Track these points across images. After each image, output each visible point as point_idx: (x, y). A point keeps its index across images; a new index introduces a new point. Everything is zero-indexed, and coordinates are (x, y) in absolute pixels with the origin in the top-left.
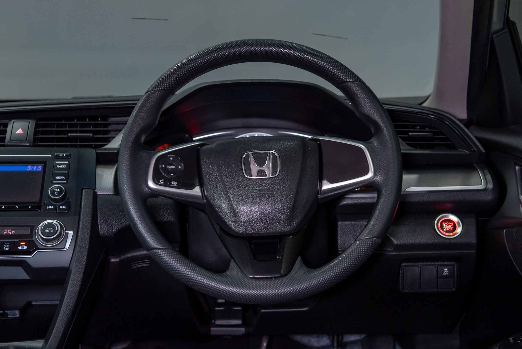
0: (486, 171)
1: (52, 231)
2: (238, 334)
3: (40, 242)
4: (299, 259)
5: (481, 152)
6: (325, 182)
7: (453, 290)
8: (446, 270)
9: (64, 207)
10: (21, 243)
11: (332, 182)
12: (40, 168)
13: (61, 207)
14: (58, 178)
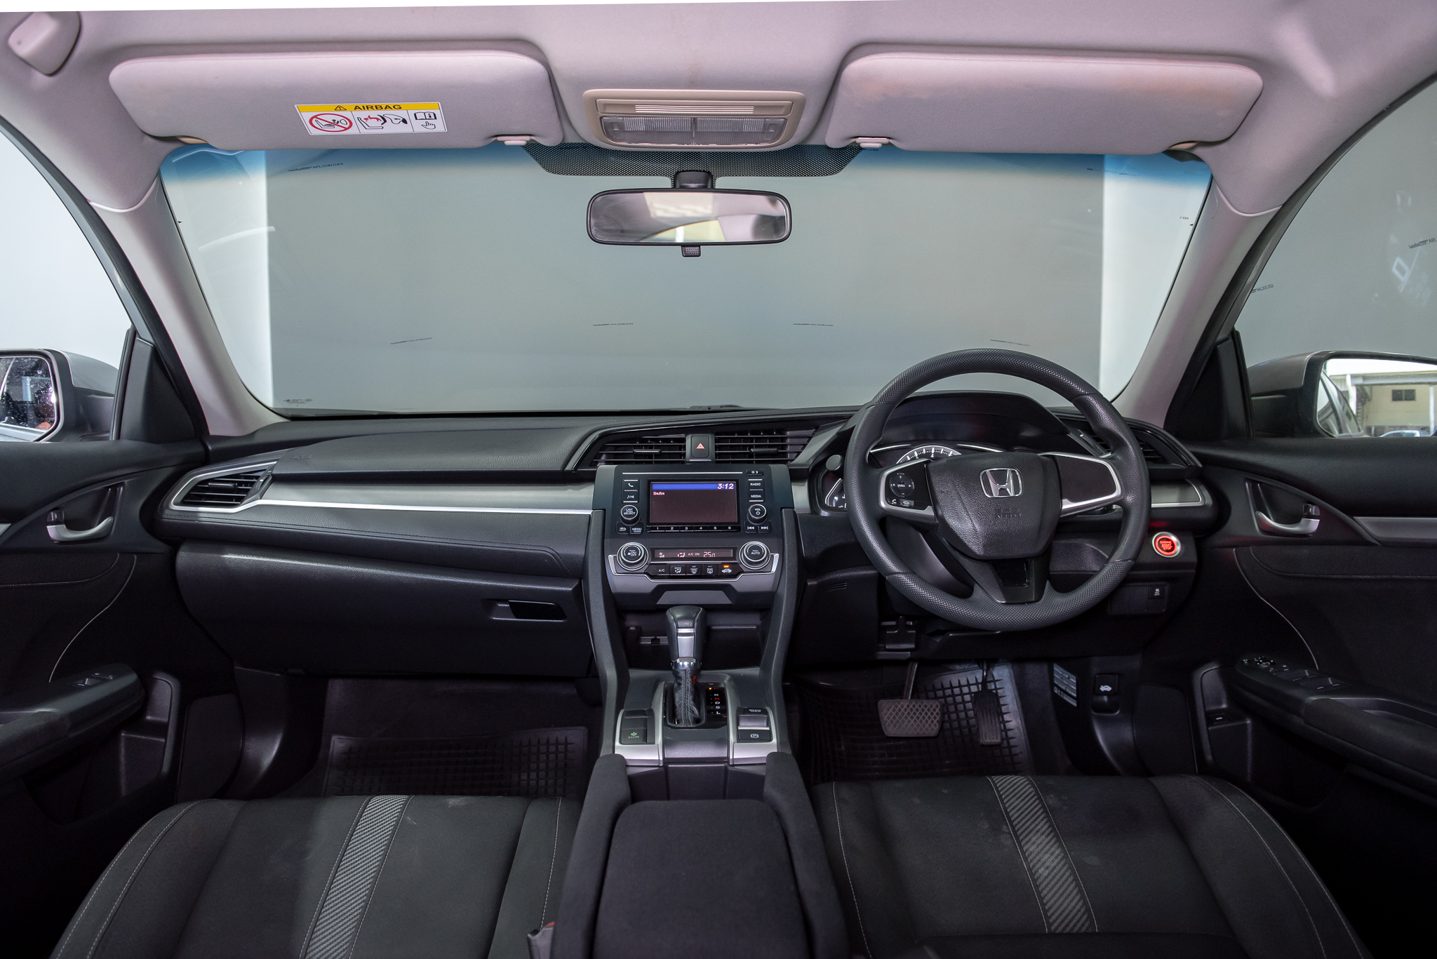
0: (1202, 487)
1: (759, 553)
2: (904, 658)
3: (744, 565)
4: (1048, 583)
5: (1199, 467)
6: (1065, 501)
7: (1164, 610)
8: (1157, 590)
9: (765, 528)
10: (725, 567)
11: (1073, 500)
12: (732, 486)
13: (762, 528)
14: (754, 496)
